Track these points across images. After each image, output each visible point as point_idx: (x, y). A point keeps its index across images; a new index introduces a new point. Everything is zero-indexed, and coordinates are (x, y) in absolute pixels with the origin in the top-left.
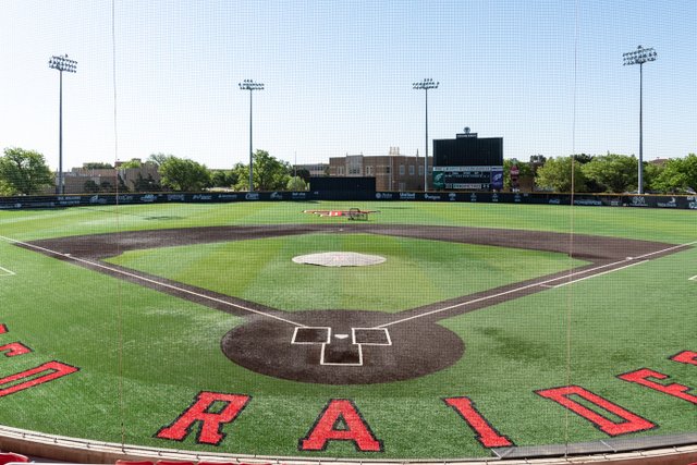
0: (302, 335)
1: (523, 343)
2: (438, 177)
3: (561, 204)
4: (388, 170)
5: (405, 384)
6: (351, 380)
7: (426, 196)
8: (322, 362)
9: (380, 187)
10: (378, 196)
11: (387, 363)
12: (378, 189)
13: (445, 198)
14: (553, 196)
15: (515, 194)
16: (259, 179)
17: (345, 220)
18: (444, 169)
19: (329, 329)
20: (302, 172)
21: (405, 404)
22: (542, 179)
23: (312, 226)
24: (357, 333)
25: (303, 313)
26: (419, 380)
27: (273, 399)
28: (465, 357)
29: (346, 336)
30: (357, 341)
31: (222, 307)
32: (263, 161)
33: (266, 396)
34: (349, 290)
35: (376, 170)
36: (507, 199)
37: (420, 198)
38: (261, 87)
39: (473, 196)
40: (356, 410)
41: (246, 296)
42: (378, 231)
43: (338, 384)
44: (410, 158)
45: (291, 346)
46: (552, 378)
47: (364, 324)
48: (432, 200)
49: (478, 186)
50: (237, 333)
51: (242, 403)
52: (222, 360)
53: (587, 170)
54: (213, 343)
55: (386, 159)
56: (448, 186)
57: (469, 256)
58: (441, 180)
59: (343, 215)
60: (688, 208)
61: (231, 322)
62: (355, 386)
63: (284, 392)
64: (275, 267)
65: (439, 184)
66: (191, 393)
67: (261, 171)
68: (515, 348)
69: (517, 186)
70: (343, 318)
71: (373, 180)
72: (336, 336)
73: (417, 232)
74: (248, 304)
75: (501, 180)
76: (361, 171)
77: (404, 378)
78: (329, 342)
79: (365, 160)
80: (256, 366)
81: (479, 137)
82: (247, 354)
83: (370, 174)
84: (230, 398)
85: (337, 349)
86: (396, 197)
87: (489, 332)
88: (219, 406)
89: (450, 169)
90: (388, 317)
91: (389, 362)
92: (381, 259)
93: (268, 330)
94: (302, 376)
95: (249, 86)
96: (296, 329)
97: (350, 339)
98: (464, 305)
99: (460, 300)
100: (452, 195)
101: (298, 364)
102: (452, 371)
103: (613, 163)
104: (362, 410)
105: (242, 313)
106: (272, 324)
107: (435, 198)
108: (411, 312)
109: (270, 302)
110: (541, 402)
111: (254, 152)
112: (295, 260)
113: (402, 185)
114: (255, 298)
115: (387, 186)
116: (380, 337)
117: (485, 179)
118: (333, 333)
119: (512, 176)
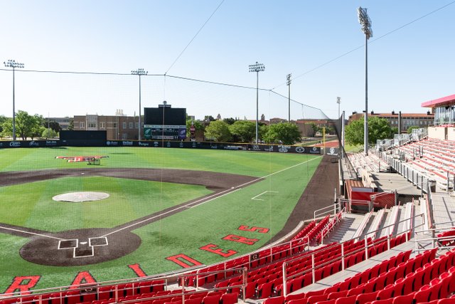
0: (63, 245)
1: (167, 238)
2: (148, 131)
3: (218, 149)
4: (115, 125)
5: (112, 262)
6: (88, 263)
7: (140, 143)
8: (74, 256)
9: (109, 137)
10: (108, 143)
11: (105, 254)
12: (108, 139)
13: (151, 145)
14: (214, 144)
15: (193, 142)
16: (21, 131)
17: (85, 165)
18: (151, 126)
19: (77, 240)
20: (53, 124)
21: (112, 270)
22: (208, 133)
23: (64, 170)
24: (91, 240)
25: (61, 232)
26: (118, 259)
27: (52, 275)
28: (140, 247)
29: (86, 243)
30: (92, 244)
31: (14, 233)
32: (23, 119)
33: (48, 274)
34: (87, 217)
35: (107, 125)
36: (188, 145)
37: (136, 145)
38: (22, 65)
39: (169, 144)
40: (91, 275)
41: (28, 225)
42: (106, 174)
43: (82, 265)
44: (130, 117)
45: (58, 251)
46: (175, 252)
47: (96, 235)
48: (143, 146)
49: (172, 137)
50: (27, 247)
51: (37, 279)
52: (22, 261)
53: (232, 128)
54: (15, 253)
55: (113, 118)
56: (154, 137)
57: (156, 190)
58: (149, 133)
59: (84, 160)
60: (278, 151)
61: (22, 241)
62: (90, 265)
63: (57, 272)
64: (42, 204)
65: (148, 136)
66: (10, 278)
67: (22, 125)
68: (164, 240)
69: (194, 138)
70: (84, 233)
71: (105, 132)
72: (81, 243)
73: (130, 174)
74: (30, 230)
75: (185, 134)
76: (97, 125)
77: (112, 259)
78: (77, 246)
79: (100, 118)
80: (41, 262)
81: (172, 107)
82: (35, 257)
83: (103, 128)
84: (31, 278)
85: (82, 250)
86: (120, 144)
87: (154, 234)
88: (26, 282)
89: (155, 126)
90: (107, 230)
91: (106, 253)
92: (107, 195)
93: (44, 244)
94: (65, 264)
95: (12, 65)
96: (60, 242)
97: (88, 244)
98: (146, 221)
99: (145, 218)
100: (156, 143)
101: (62, 259)
102: (134, 254)
103: (244, 126)
104: (93, 275)
105: (28, 236)
106: (46, 240)
107: (145, 145)
108: (119, 227)
109: (43, 228)
110: (167, 262)
111: (16, 112)
112: (54, 198)
113: (125, 135)
114: (33, 226)
115: (114, 137)
116: (102, 241)
117: (176, 132)
118: (79, 242)
119: (191, 131)
